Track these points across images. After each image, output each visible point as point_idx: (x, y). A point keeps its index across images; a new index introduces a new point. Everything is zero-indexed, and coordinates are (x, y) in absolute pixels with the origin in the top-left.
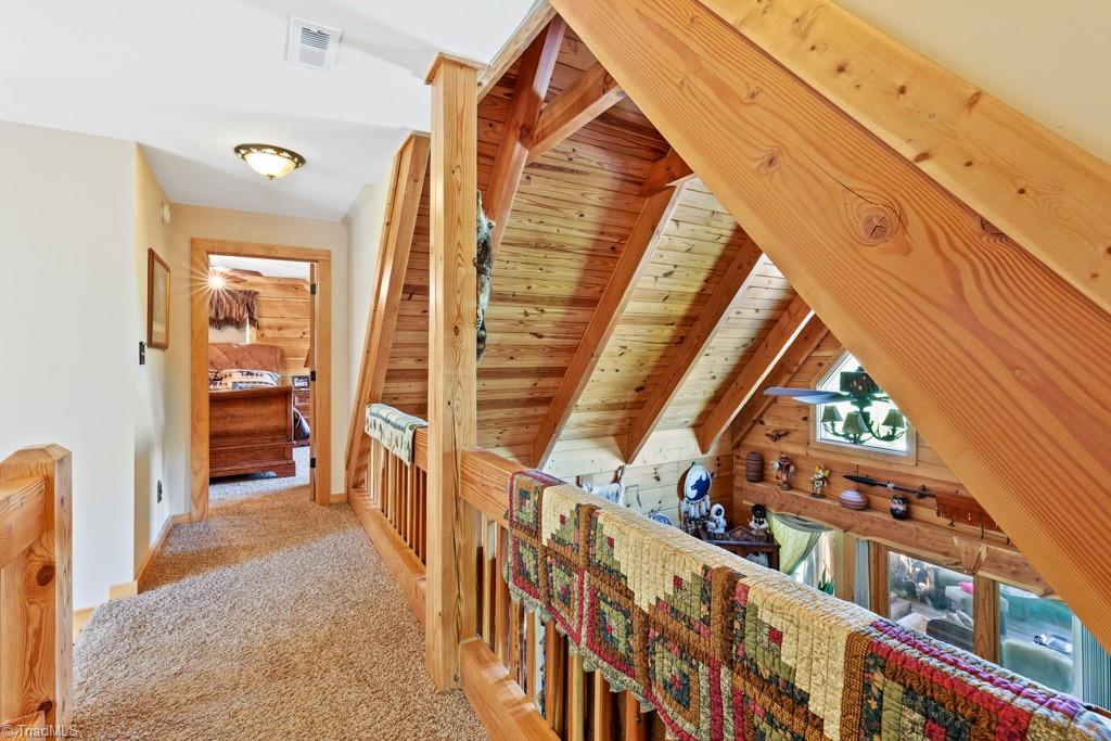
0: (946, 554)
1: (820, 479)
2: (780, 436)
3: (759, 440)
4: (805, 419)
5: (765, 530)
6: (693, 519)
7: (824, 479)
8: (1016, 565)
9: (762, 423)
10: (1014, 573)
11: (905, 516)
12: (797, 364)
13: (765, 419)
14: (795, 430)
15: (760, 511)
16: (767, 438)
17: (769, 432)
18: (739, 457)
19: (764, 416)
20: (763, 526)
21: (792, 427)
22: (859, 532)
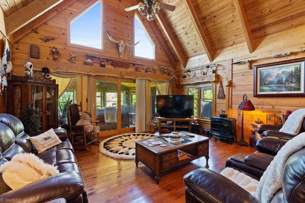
0: (117, 74)
1: (74, 57)
2: (48, 40)
4: (64, 34)
8: (131, 73)
9: (36, 32)
10: (131, 75)
11: (104, 66)
12: (62, 9)
13: (38, 31)
14: (58, 38)
17: (42, 37)
19: (38, 29)
21: (56, 36)
22: (93, 73)
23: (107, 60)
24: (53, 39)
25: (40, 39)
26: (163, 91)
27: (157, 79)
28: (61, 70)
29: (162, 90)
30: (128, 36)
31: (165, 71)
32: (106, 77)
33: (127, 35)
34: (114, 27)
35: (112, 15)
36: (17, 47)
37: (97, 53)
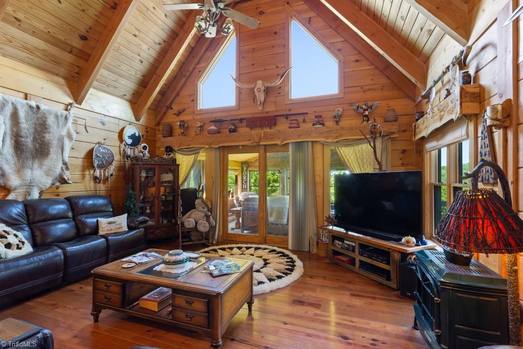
0: (249, 140)
1: (199, 127)
2: (180, 113)
3: (170, 118)
4: (193, 101)
5: (172, 157)
6: (129, 156)
7: (201, 127)
8: (273, 135)
9: (172, 108)
10: (272, 138)
11: (234, 131)
12: (188, 71)
13: (173, 106)
14: (188, 108)
15: (169, 150)
16: (174, 116)
17: (175, 112)
18: (159, 130)
19: (173, 104)
20: (170, 156)
21: (186, 106)
22: (216, 144)
23: (241, 120)
24: (183, 111)
25: (174, 114)
26: (361, 164)
27: (336, 138)
28: (183, 146)
29: (359, 160)
30: (277, 67)
31: (367, 113)
32: (241, 147)
33: (275, 67)
34: (252, 64)
35: (250, 45)
36: (158, 129)
37: (226, 114)
